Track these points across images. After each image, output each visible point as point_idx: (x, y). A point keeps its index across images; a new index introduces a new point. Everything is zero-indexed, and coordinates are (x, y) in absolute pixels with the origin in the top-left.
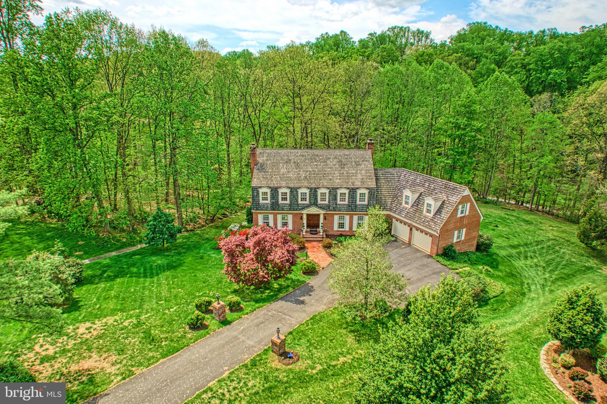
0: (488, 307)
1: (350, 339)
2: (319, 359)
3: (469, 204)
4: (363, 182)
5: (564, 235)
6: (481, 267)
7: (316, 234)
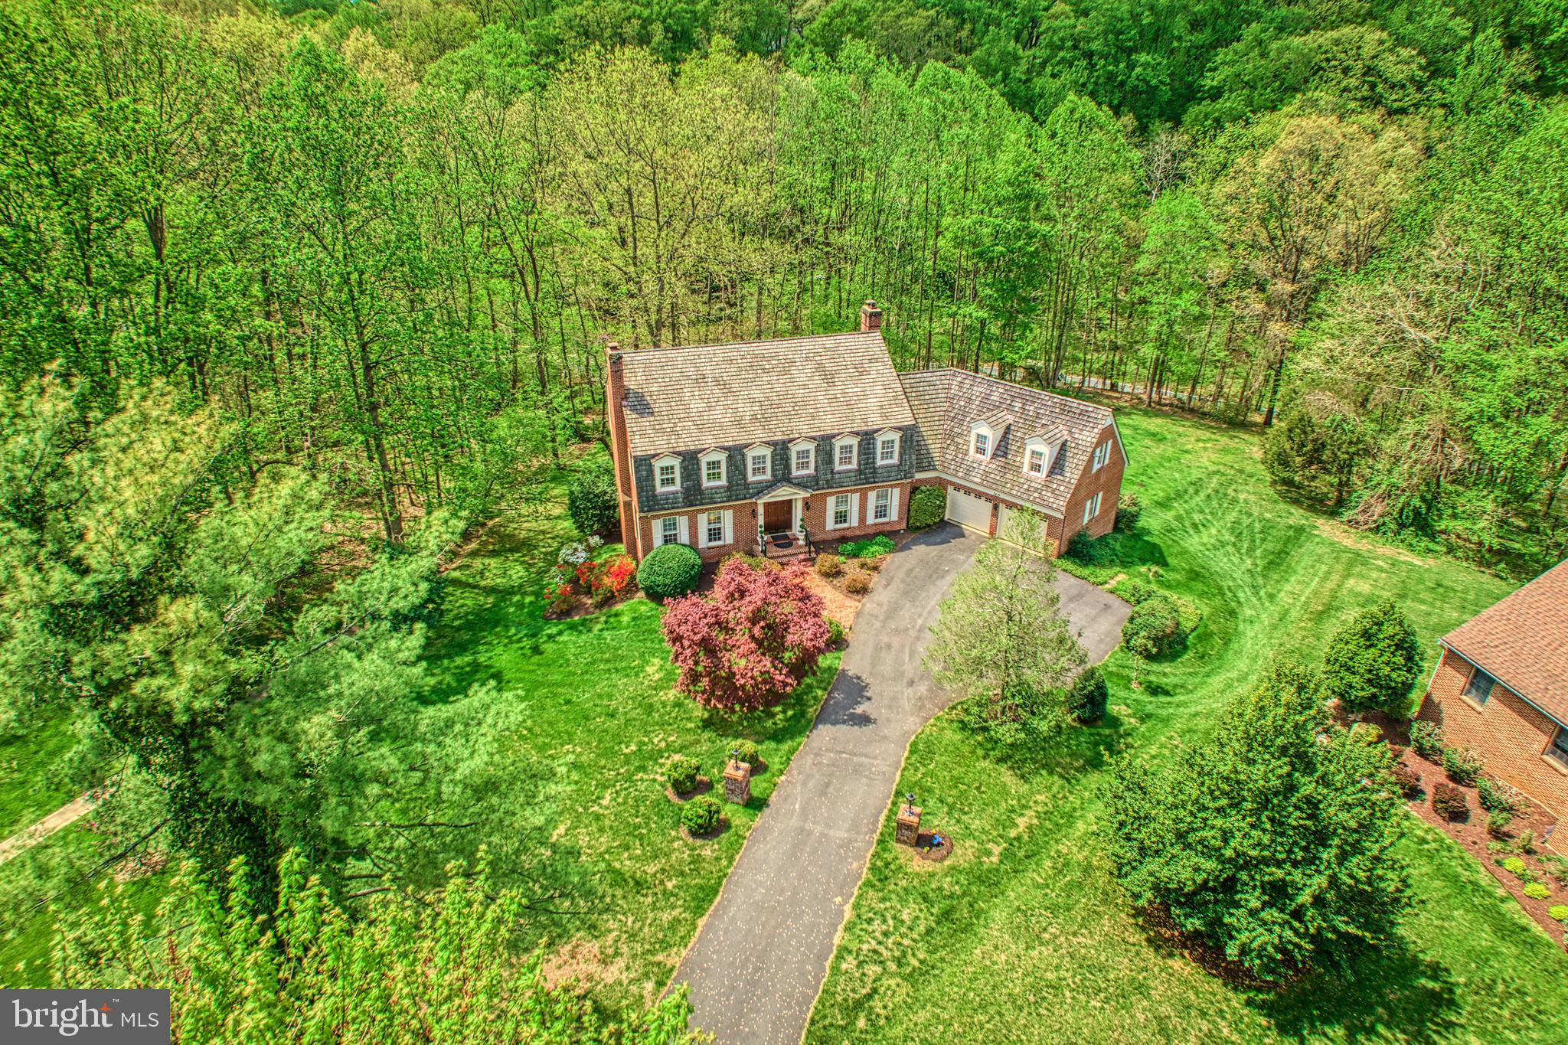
0: (1191, 653)
1: (1008, 777)
2: (984, 832)
3: (1110, 443)
4: (885, 416)
5: (1229, 459)
6: (1143, 569)
7: (790, 545)
